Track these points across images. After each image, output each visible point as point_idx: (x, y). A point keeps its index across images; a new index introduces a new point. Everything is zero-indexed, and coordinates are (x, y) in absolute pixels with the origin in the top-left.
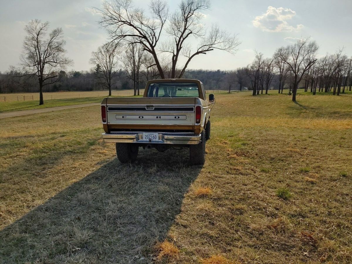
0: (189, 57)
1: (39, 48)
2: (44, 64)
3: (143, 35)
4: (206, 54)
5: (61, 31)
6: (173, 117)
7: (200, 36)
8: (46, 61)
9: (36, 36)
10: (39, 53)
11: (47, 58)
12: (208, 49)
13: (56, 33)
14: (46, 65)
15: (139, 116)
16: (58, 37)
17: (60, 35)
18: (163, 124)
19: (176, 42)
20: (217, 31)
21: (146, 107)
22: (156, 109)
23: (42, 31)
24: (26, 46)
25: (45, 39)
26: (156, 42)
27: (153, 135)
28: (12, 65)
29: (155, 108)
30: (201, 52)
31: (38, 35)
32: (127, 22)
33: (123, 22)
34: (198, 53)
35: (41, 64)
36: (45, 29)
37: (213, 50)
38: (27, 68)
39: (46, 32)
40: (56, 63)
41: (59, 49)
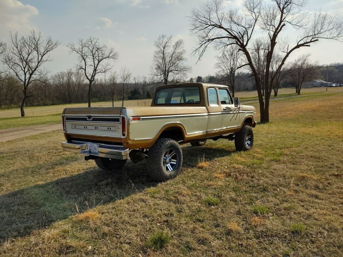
0: (287, 52)
1: (165, 59)
2: (168, 73)
3: (233, 36)
4: (309, 46)
5: (182, 42)
6: (106, 128)
7: (301, 26)
8: (170, 70)
9: (163, 49)
10: (165, 63)
11: (171, 67)
12: (311, 40)
13: (178, 44)
14: (170, 74)
15: (84, 126)
16: (180, 47)
17: (182, 46)
18: (98, 135)
19: (270, 38)
20: (325, 18)
21: (87, 117)
22: (95, 120)
23: (167, 44)
24: (155, 58)
25: (169, 51)
26: (248, 40)
27: (94, 146)
28: (144, 76)
29: (93, 118)
30: (302, 45)
31: (164, 48)
32: (217, 25)
33: (213, 25)
34: (298, 46)
35: (166, 73)
36: (170, 42)
37: (317, 40)
38: (155, 77)
39: (170, 44)
40: (178, 71)
41: (179, 58)
